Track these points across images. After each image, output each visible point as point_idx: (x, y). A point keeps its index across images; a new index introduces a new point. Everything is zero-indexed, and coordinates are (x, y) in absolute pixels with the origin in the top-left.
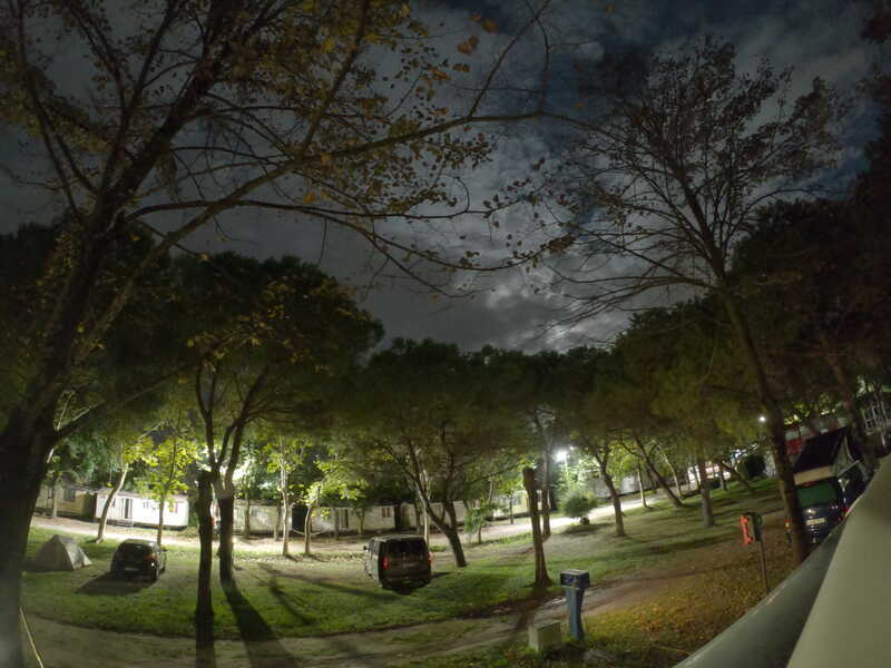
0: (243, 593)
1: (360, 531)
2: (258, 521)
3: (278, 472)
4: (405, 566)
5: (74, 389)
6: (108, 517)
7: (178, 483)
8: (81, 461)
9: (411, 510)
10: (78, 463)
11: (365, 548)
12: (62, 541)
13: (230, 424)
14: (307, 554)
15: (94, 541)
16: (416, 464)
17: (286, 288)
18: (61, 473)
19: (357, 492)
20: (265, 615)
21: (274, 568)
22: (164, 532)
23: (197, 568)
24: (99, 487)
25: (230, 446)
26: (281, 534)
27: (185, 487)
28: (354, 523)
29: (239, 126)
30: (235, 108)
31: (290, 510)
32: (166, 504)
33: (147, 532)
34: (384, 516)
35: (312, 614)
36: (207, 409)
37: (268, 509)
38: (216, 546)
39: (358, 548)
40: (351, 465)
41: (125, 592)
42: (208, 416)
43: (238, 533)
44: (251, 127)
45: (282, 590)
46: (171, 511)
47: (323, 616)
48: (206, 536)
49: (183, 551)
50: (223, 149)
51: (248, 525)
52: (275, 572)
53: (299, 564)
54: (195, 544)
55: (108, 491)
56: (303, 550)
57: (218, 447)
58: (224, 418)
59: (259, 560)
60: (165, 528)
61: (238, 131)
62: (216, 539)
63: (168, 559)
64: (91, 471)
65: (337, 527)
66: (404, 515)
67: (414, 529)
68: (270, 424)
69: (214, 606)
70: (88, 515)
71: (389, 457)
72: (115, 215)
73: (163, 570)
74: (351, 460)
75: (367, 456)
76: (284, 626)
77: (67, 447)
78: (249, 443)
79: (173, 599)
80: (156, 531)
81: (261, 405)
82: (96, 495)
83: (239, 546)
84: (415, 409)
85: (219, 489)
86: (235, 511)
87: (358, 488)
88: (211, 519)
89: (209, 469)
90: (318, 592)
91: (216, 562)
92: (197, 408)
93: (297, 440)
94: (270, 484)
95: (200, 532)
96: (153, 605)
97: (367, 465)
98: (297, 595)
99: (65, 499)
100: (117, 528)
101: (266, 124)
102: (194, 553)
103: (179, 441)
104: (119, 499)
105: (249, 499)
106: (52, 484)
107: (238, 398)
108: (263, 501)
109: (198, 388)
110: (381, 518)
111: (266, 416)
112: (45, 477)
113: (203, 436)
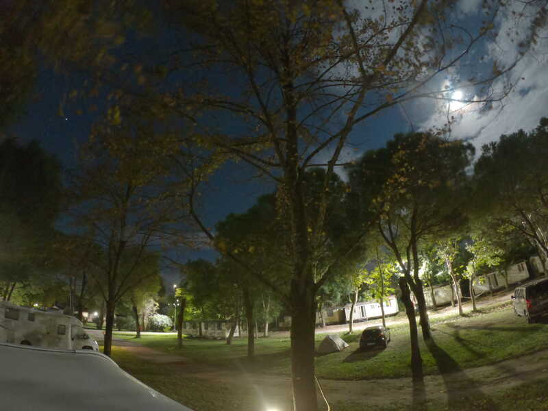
0: (438, 344)
1: (506, 286)
2: (439, 297)
3: (445, 263)
4: (541, 303)
5: (316, 260)
6: (353, 319)
7: (388, 289)
8: (332, 294)
9: (537, 261)
10: (331, 296)
11: (512, 297)
12: (331, 338)
13: (408, 244)
14: (475, 311)
15: (348, 333)
16: (531, 226)
17: (404, 152)
18: (323, 304)
19: (498, 260)
20: (454, 356)
21: (456, 325)
22: (385, 319)
23: (409, 334)
24: (345, 304)
25: (412, 257)
26: (456, 302)
27: (393, 290)
28: (502, 282)
29: (321, 89)
30: (313, 84)
31: (458, 284)
32: (384, 303)
33: (377, 321)
34: (520, 270)
35: (484, 350)
36: (391, 242)
37: (445, 288)
38: (418, 319)
39: (507, 298)
40: (490, 242)
41: (369, 357)
42: (393, 245)
43: (430, 308)
44: (327, 86)
45: (463, 338)
46: (387, 306)
47: (490, 350)
48: (411, 315)
49: (399, 327)
50: (323, 106)
51: (434, 301)
52: (457, 327)
53: (471, 318)
54: (405, 321)
55: (351, 305)
56: (472, 309)
57: (404, 261)
58: (403, 244)
59: (446, 322)
60: (386, 317)
61: (322, 92)
62: (417, 315)
63: (392, 334)
64: (339, 297)
65: (491, 288)
66: (533, 265)
67: (543, 274)
68: (431, 235)
69: (422, 356)
70: (342, 321)
71: (511, 228)
72: (297, 169)
73: (389, 341)
74: (488, 239)
75: (497, 233)
76: (467, 361)
77: (323, 290)
78: (422, 252)
79: (397, 356)
80: (381, 320)
81: (421, 227)
82: (344, 309)
83: (431, 316)
84: (517, 187)
85: (412, 285)
86: (425, 295)
87: (498, 256)
88: (412, 304)
89: (403, 275)
90: (486, 335)
91: (419, 329)
92: (386, 244)
93: (449, 239)
94: (442, 272)
95: (407, 313)
96: (386, 361)
97: (499, 239)
98: (473, 339)
99: (328, 316)
100: (359, 323)
101: (333, 78)
102: (406, 326)
103: (381, 265)
104: (357, 308)
105: (432, 285)
106: (320, 311)
107: (407, 229)
108: (441, 284)
109: (382, 232)
110: (518, 273)
111: (426, 232)
112: (316, 307)
113: (394, 257)
